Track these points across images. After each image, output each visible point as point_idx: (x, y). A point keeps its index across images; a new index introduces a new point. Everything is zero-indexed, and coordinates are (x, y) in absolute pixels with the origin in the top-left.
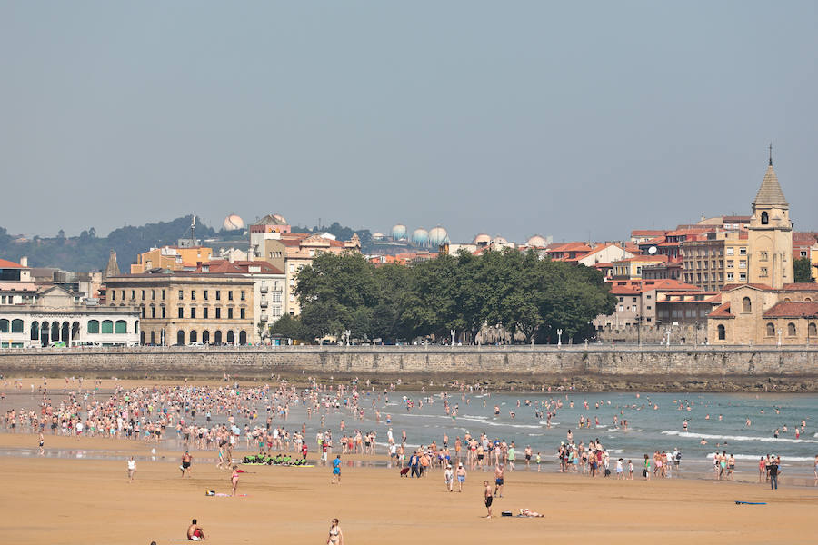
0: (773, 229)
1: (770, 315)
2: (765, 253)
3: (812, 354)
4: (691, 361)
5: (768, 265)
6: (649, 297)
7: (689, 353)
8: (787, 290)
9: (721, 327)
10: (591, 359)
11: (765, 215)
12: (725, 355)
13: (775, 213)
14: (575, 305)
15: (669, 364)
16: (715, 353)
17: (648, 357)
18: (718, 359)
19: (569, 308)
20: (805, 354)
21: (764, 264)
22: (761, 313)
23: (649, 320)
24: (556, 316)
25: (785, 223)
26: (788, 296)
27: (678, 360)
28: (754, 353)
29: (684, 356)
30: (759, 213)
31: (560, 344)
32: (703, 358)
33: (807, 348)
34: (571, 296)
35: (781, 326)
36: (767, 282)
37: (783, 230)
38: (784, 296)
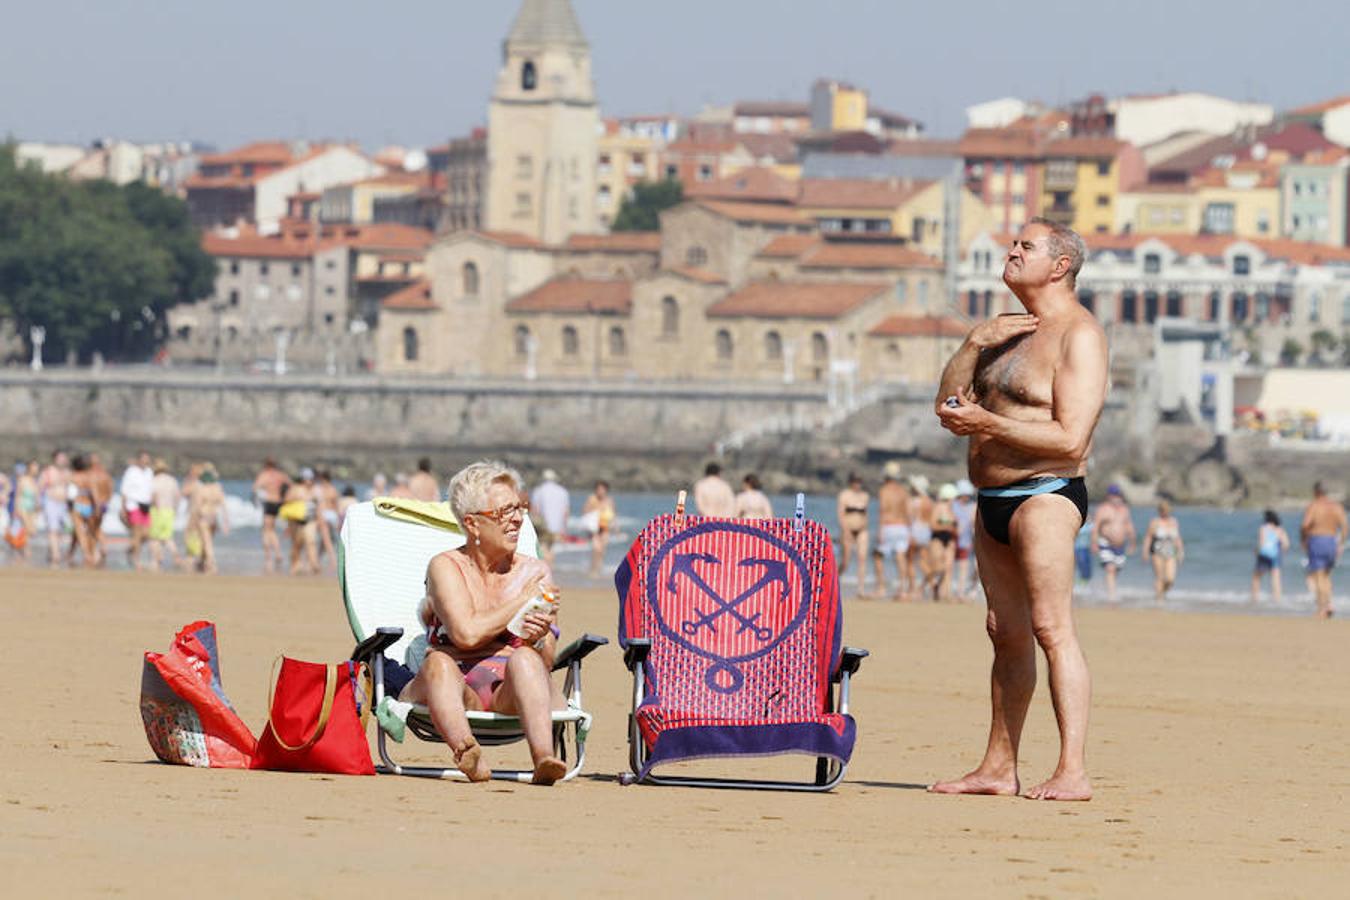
0: (544, 103)
1: (523, 308)
2: (525, 160)
3: (602, 403)
4: (330, 411)
5: (532, 186)
6: (330, 265)
7: (327, 392)
8: (577, 247)
9: (410, 333)
10: (106, 402)
11: (529, 69)
12: (406, 397)
13: (552, 64)
14: (82, 273)
15: (282, 417)
16: (383, 392)
17: (234, 401)
18: (391, 407)
19: (67, 280)
20: (586, 400)
21: (524, 186)
22: (500, 301)
23: (329, 319)
24: (38, 298)
25: (578, 87)
26: (578, 262)
27: (302, 408)
28: (472, 395)
29: (314, 399)
30: (516, 65)
31: (37, 363)
32: (359, 405)
33: (595, 386)
34: (73, 253)
35: (546, 330)
36: (529, 228)
37: (573, 103)
38: (566, 264)
